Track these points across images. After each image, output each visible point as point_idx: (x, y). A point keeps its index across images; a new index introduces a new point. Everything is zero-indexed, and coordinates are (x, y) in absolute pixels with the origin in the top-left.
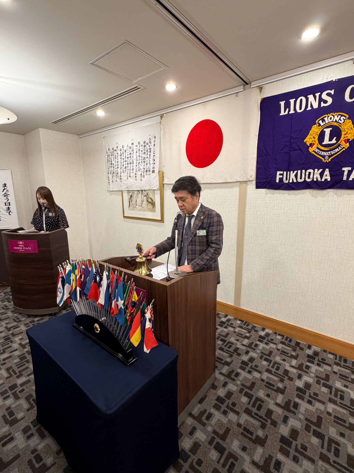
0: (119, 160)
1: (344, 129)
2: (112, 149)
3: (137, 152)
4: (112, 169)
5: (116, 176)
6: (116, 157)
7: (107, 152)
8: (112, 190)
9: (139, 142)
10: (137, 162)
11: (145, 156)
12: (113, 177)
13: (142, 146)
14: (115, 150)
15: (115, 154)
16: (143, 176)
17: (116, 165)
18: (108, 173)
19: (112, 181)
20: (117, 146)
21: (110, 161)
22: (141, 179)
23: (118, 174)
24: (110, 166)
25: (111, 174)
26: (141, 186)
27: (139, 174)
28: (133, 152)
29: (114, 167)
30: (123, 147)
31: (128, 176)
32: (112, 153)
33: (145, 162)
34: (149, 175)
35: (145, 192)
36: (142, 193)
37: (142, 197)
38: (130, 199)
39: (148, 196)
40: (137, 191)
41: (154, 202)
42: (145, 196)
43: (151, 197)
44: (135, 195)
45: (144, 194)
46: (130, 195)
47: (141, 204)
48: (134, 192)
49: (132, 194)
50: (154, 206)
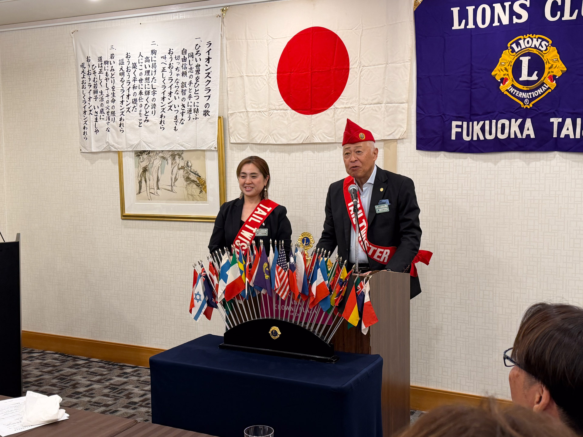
0: (118, 85)
1: (547, 59)
2: (98, 58)
3: (165, 70)
4: (98, 103)
5: (107, 120)
6: (108, 77)
7: (83, 64)
8: (93, 151)
9: (170, 49)
10: (164, 90)
11: (186, 79)
12: (97, 121)
13: (177, 58)
14: (107, 63)
15: (105, 70)
16: (181, 120)
17: (109, 96)
18: (85, 112)
19: (95, 131)
20: (112, 54)
21: (93, 86)
22: (175, 126)
23: (113, 116)
24: (90, 97)
25: (92, 114)
26: (175, 143)
27: (170, 116)
28: (154, 69)
29: (102, 99)
30: (128, 56)
31: (141, 120)
32: (99, 67)
33: (185, 92)
34: (196, 119)
35: (182, 160)
36: (173, 163)
37: (172, 171)
38: (141, 177)
39: (188, 167)
40: (161, 159)
41: (203, 181)
42: (182, 169)
43: (195, 171)
44: (156, 167)
45: (179, 164)
46: (142, 168)
47: (171, 186)
48: (152, 161)
49: (148, 164)
50: (203, 189)
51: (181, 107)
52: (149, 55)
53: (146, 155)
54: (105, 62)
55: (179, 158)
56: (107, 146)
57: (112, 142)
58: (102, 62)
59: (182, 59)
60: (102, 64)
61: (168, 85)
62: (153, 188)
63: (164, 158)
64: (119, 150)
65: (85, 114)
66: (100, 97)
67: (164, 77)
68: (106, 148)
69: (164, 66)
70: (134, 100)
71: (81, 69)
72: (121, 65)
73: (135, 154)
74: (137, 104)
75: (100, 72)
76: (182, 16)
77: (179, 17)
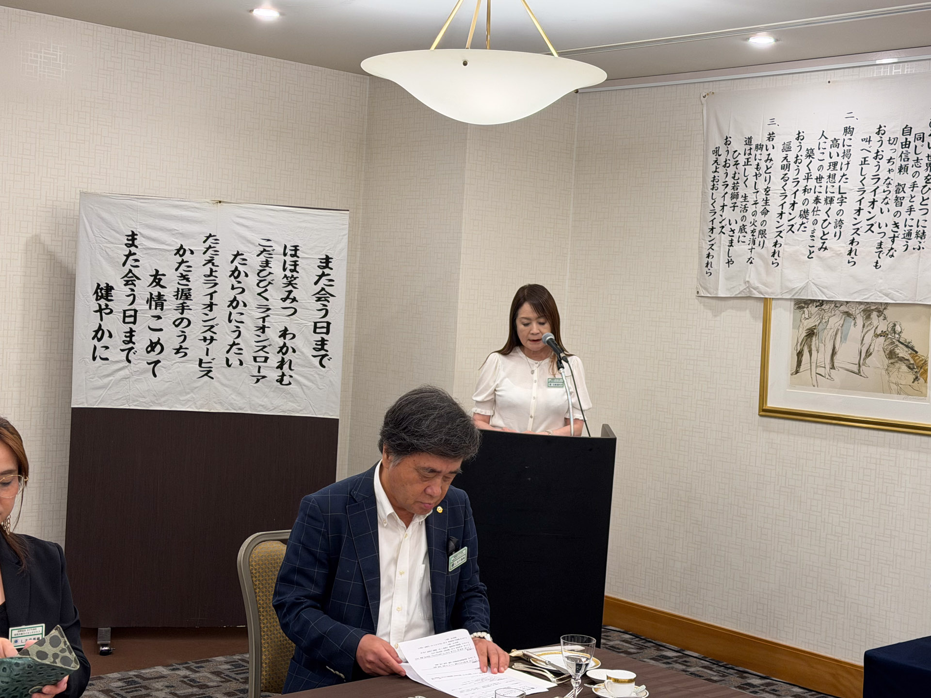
0: (776, 185)
2: (746, 140)
3: (866, 163)
4: (737, 214)
5: (751, 244)
6: (760, 171)
7: (718, 149)
8: (721, 295)
9: (880, 125)
10: (861, 197)
11: (906, 179)
12: (731, 246)
13: (891, 142)
14: (761, 147)
15: (755, 160)
16: (890, 251)
17: (758, 203)
18: (712, 229)
19: (727, 261)
20: (771, 133)
21: (730, 187)
22: (877, 261)
23: (762, 238)
24: (724, 204)
25: (724, 233)
26: (873, 290)
27: (868, 243)
28: (846, 160)
29: (745, 209)
30: (799, 137)
31: (813, 246)
32: (745, 154)
33: (902, 201)
34: (919, 249)
35: (884, 320)
36: (866, 325)
37: (863, 339)
38: (802, 344)
39: (895, 334)
40: (844, 316)
41: (922, 360)
42: (882, 337)
43: (908, 341)
44: (832, 330)
45: (877, 328)
46: (805, 329)
47: (858, 365)
48: (826, 318)
49: (817, 323)
50: (921, 375)
51: (891, 226)
52: (840, 135)
53: (816, 307)
54: (757, 146)
55: (878, 317)
56: (745, 289)
57: (756, 282)
58: (751, 146)
59: (902, 143)
60: (751, 149)
61: (869, 188)
62: (823, 366)
63: (848, 314)
64: (767, 296)
65: (712, 233)
66: (742, 205)
67: (863, 174)
68: (744, 292)
69: (866, 154)
70: (802, 213)
71: (713, 158)
72: (786, 151)
73: (795, 304)
74: (808, 219)
75: (747, 163)
76: (907, 69)
77: (903, 70)
